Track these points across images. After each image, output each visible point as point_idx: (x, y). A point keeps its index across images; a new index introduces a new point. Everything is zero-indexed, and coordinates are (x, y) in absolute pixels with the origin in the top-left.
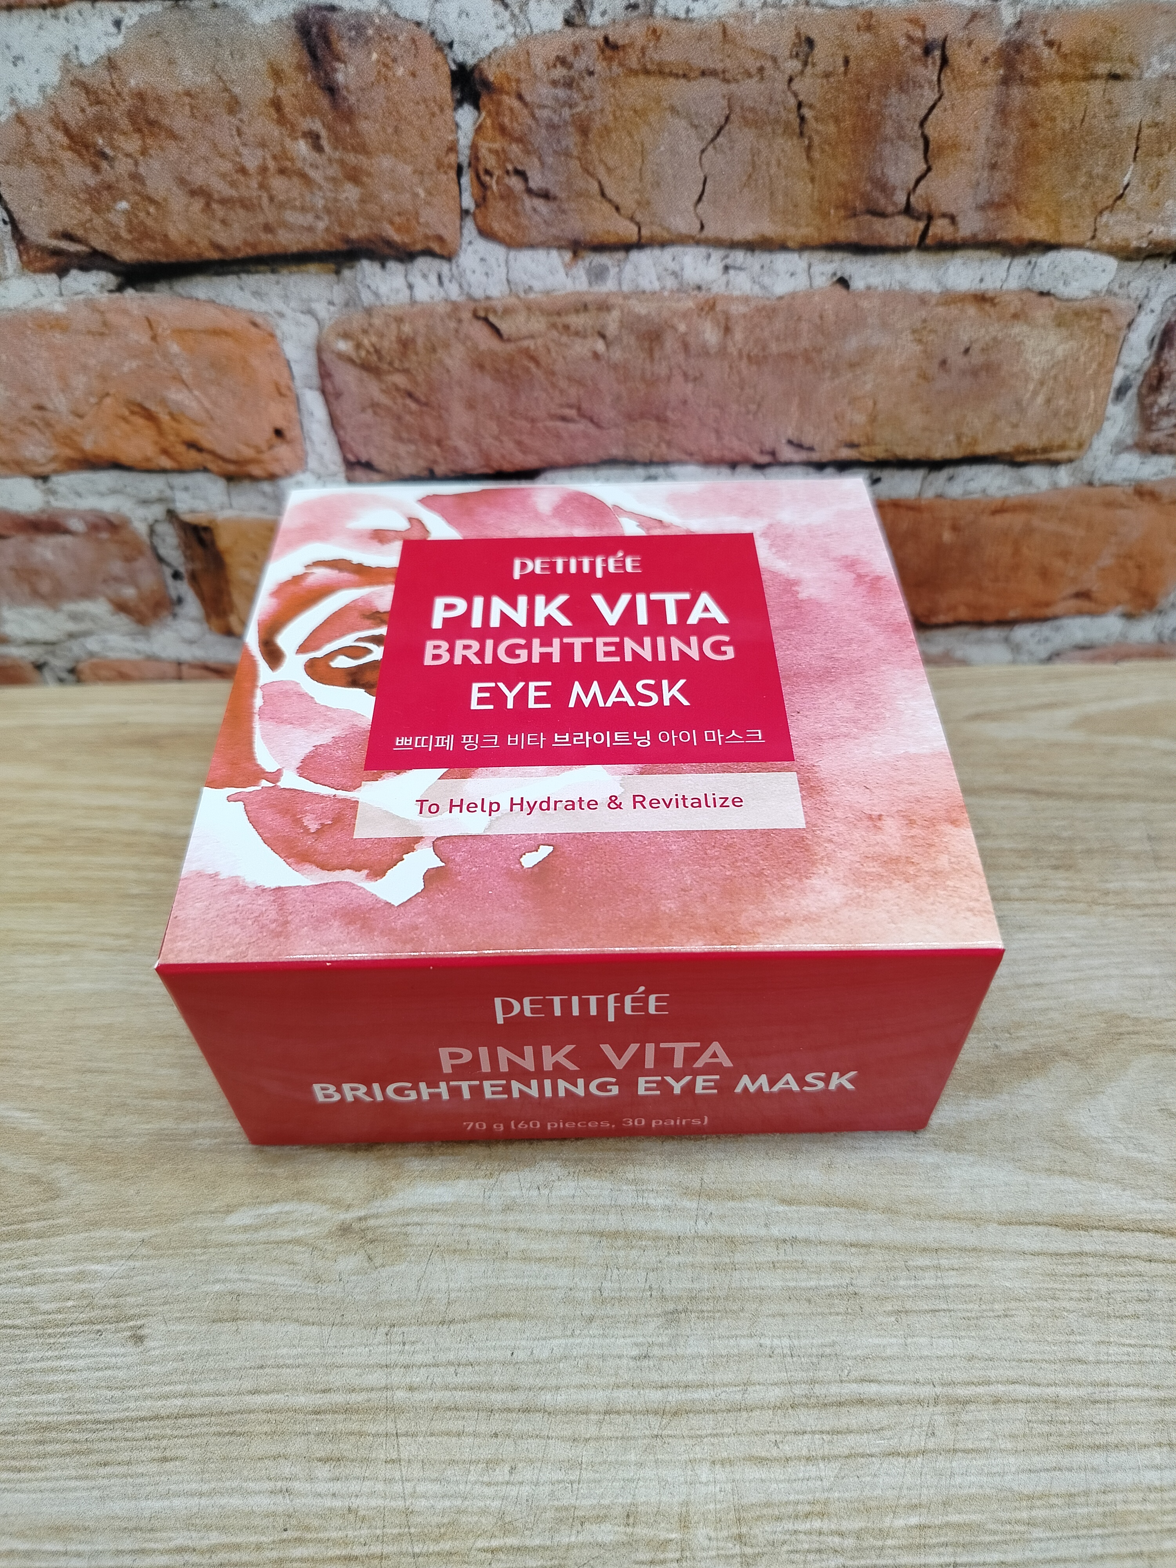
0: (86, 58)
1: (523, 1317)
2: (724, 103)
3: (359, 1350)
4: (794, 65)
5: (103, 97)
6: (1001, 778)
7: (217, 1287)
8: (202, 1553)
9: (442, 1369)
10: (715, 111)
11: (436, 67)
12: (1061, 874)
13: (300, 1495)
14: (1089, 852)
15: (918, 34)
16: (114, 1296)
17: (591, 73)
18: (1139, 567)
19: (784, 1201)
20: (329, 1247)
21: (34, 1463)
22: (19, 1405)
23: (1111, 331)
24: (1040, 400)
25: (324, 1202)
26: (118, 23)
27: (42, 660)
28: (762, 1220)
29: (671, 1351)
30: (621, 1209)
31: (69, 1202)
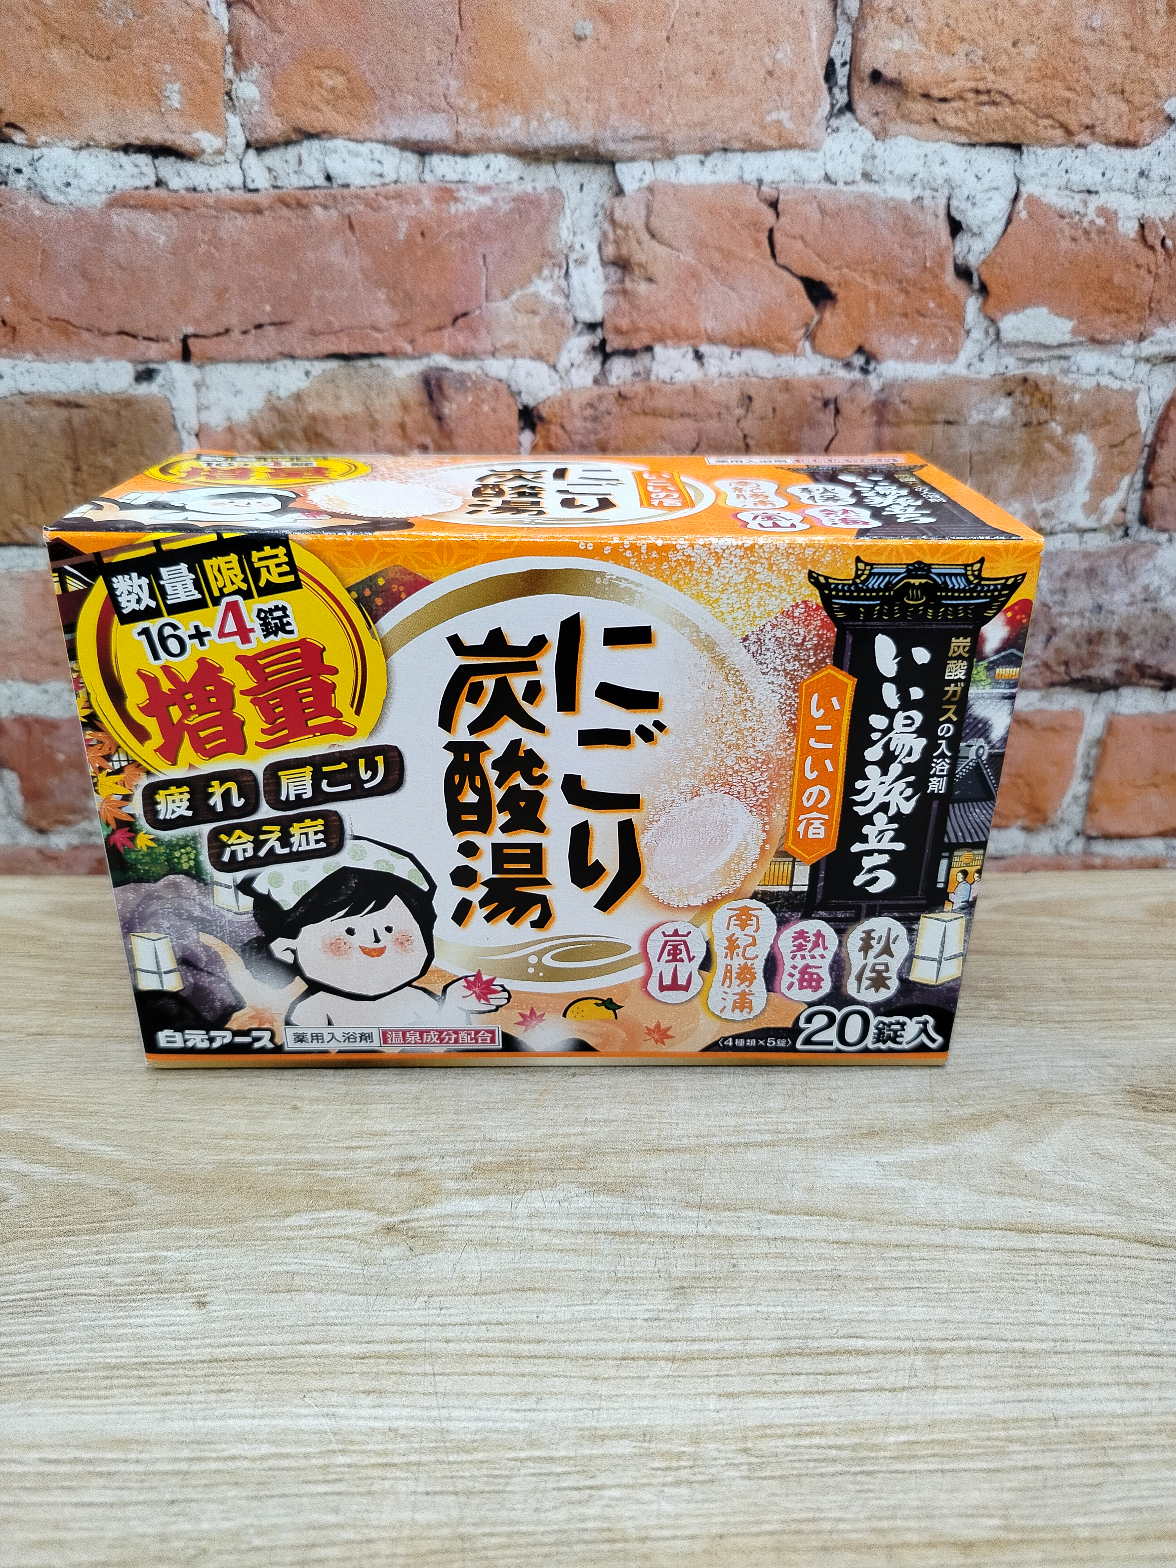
0: (283, 393)
1: (546, 1290)
2: (695, 434)
3: (401, 1313)
4: (739, 412)
5: (289, 417)
7: (274, 1268)
8: (254, 1460)
9: (474, 1327)
10: (690, 438)
11: (509, 406)
13: (343, 1417)
14: (1013, 988)
15: (819, 394)
16: (181, 1274)
17: (609, 414)
18: (1029, 785)
19: (772, 1212)
20: (376, 1241)
21: (101, 1393)
22: (90, 1350)
25: (371, 1209)
26: (307, 374)
28: (755, 1225)
29: (679, 1315)
30: (632, 1217)
31: (145, 1209)
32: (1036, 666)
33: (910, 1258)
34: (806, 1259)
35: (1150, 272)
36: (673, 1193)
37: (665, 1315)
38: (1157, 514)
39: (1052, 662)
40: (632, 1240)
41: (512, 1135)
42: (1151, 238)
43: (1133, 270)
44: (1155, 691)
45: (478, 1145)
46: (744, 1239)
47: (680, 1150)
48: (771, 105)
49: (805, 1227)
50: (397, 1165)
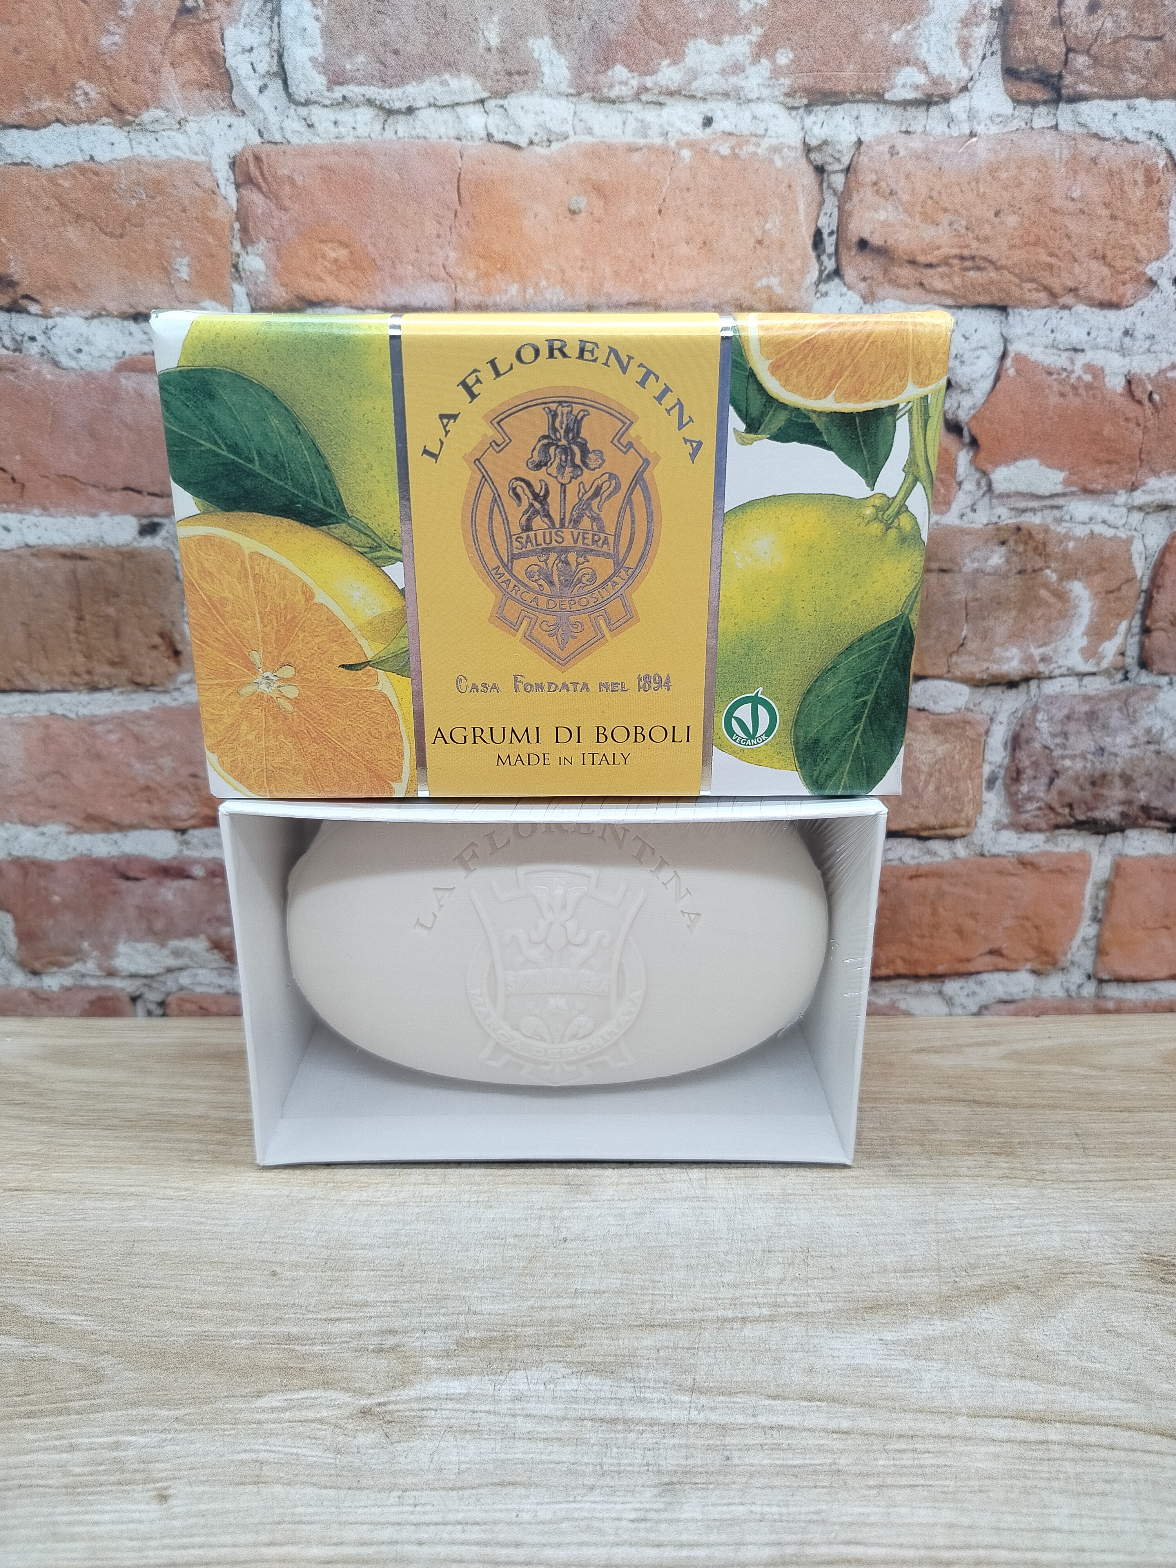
1: (527, 1485)
3: (373, 1510)
6: (946, 1092)
9: (450, 1528)
12: (1002, 1159)
14: (1024, 1144)
16: (144, 1462)
18: (1036, 927)
20: (350, 1426)
22: (42, 1551)
23: (974, 737)
24: (931, 787)
25: (347, 1390)
27: (138, 993)
28: (750, 1412)
29: (667, 1515)
30: (620, 1401)
31: (111, 1386)
32: (1040, 809)
33: (914, 1451)
34: (805, 1450)
35: (1138, 425)
36: (665, 1374)
37: (652, 1515)
38: (1156, 658)
39: (1056, 805)
40: (620, 1427)
41: (498, 1307)
42: (1138, 393)
43: (1122, 423)
44: (1162, 833)
45: (462, 1318)
46: (741, 1427)
47: (674, 1326)
48: (761, 271)
49: (803, 1414)
50: (376, 1340)
